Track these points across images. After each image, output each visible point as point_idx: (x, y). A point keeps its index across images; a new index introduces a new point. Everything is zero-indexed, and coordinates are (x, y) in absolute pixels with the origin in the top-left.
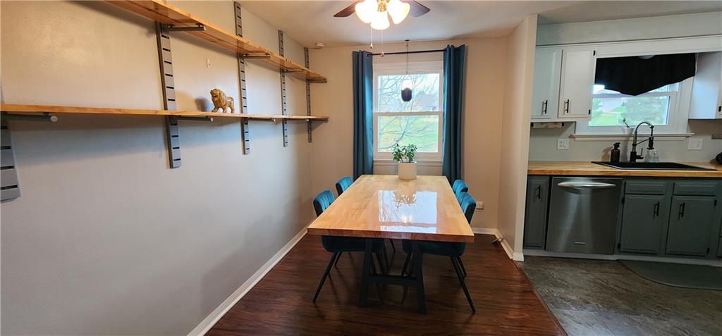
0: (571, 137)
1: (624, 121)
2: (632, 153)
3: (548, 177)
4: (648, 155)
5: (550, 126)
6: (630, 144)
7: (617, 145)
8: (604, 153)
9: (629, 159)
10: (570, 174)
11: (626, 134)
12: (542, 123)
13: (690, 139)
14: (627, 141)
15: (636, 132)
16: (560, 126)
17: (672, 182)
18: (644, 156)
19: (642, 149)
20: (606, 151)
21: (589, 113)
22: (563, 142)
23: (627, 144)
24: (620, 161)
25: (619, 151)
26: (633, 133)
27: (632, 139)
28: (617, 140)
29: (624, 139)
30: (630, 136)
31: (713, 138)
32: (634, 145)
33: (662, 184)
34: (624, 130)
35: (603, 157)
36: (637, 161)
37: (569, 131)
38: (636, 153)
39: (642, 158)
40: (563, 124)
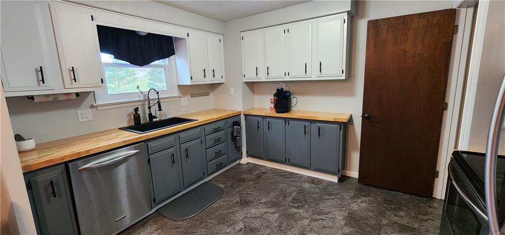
0: (92, 107)
1: (138, 88)
2: (149, 114)
3: (64, 165)
4: (161, 114)
5: (61, 98)
6: (147, 106)
7: (136, 110)
8: (128, 118)
9: (148, 120)
10: (91, 153)
11: (142, 99)
12: (47, 96)
13: (181, 99)
14: (144, 105)
15: (148, 97)
16: (75, 97)
17: (177, 135)
18: (157, 115)
19: (154, 110)
20: (129, 116)
21: (102, 82)
22: (84, 113)
23: (144, 107)
24: (142, 122)
25: (139, 115)
26: (147, 98)
27: (147, 102)
28: (136, 105)
29: (141, 103)
30: (145, 100)
31: (192, 97)
32: (149, 108)
33: (172, 138)
34: (139, 96)
35: (128, 121)
36: (154, 120)
37: (88, 101)
38: (152, 114)
39: (157, 117)
40: (77, 94)
